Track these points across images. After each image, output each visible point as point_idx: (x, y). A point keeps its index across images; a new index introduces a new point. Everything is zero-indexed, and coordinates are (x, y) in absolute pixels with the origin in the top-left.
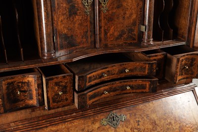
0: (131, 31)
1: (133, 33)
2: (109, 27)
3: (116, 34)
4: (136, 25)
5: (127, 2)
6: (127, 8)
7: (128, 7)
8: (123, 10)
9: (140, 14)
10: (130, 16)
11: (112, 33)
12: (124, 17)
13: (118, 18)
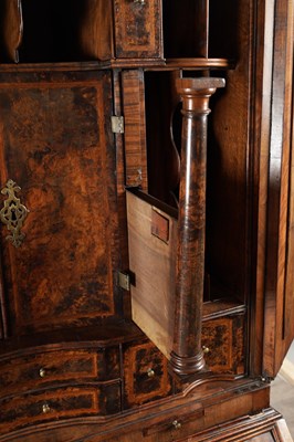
0: (95, 287)
1: (100, 293)
2: (34, 282)
3: (55, 298)
4: (106, 273)
5: (78, 216)
6: (80, 232)
7: (81, 229)
8: (68, 237)
9: (116, 244)
10: (88, 251)
11: (42, 296)
12: (73, 255)
13: (56, 257)
